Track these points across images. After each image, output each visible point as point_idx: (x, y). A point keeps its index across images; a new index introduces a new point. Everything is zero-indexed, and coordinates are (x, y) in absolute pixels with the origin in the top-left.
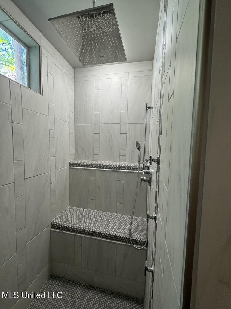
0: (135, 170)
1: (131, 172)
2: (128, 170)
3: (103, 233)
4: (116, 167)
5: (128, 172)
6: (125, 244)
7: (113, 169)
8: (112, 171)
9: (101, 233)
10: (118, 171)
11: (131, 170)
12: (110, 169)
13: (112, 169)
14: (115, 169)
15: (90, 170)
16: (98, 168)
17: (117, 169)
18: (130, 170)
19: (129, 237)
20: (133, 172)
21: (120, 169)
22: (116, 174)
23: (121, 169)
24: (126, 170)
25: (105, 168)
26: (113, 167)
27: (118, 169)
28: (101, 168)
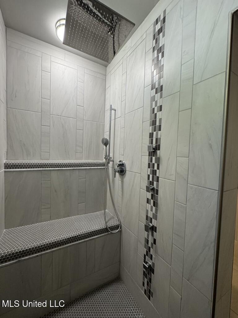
0: (96, 166)
1: (93, 169)
2: (90, 166)
4: (77, 165)
5: (90, 169)
7: (74, 167)
8: (73, 169)
9: (78, 236)
10: (80, 169)
11: (93, 166)
12: (70, 167)
13: (72, 167)
14: (76, 167)
15: (42, 171)
16: (54, 167)
17: (78, 167)
18: (91, 166)
19: (106, 227)
20: (95, 169)
21: (81, 167)
22: (77, 172)
23: (83, 167)
24: (88, 167)
25: (64, 167)
26: (73, 165)
27: (80, 167)
28: (58, 167)
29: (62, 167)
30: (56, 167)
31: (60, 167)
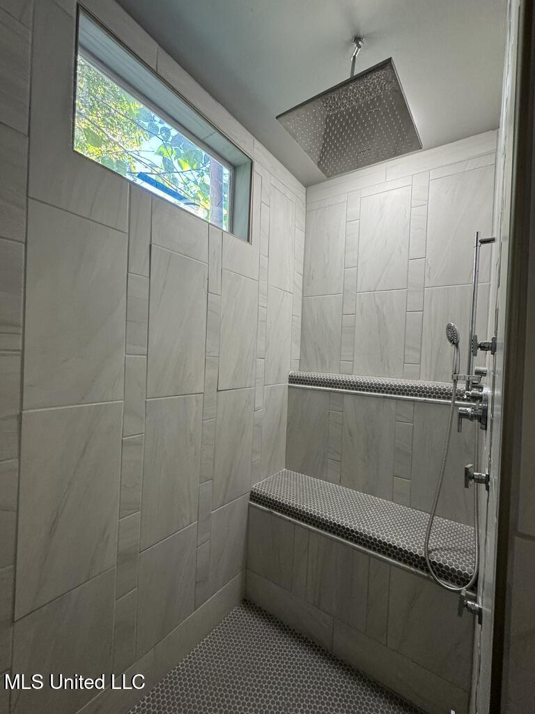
0: (444, 398)
1: (433, 402)
2: (425, 396)
3: (357, 533)
4: (393, 389)
5: (425, 401)
6: (412, 569)
7: (387, 393)
8: (384, 397)
10: (399, 399)
11: (434, 397)
12: (379, 392)
13: (383, 392)
14: (391, 393)
15: (332, 393)
16: (349, 389)
17: (395, 394)
18: (430, 397)
20: (439, 403)
21: (403, 394)
22: (393, 404)
23: (408, 395)
24: (420, 396)
25: (367, 391)
26: (385, 389)
27: (399, 394)
28: (357, 390)
29: (364, 390)
30: (353, 389)
31: (360, 390)
